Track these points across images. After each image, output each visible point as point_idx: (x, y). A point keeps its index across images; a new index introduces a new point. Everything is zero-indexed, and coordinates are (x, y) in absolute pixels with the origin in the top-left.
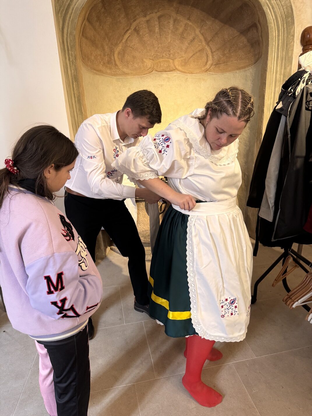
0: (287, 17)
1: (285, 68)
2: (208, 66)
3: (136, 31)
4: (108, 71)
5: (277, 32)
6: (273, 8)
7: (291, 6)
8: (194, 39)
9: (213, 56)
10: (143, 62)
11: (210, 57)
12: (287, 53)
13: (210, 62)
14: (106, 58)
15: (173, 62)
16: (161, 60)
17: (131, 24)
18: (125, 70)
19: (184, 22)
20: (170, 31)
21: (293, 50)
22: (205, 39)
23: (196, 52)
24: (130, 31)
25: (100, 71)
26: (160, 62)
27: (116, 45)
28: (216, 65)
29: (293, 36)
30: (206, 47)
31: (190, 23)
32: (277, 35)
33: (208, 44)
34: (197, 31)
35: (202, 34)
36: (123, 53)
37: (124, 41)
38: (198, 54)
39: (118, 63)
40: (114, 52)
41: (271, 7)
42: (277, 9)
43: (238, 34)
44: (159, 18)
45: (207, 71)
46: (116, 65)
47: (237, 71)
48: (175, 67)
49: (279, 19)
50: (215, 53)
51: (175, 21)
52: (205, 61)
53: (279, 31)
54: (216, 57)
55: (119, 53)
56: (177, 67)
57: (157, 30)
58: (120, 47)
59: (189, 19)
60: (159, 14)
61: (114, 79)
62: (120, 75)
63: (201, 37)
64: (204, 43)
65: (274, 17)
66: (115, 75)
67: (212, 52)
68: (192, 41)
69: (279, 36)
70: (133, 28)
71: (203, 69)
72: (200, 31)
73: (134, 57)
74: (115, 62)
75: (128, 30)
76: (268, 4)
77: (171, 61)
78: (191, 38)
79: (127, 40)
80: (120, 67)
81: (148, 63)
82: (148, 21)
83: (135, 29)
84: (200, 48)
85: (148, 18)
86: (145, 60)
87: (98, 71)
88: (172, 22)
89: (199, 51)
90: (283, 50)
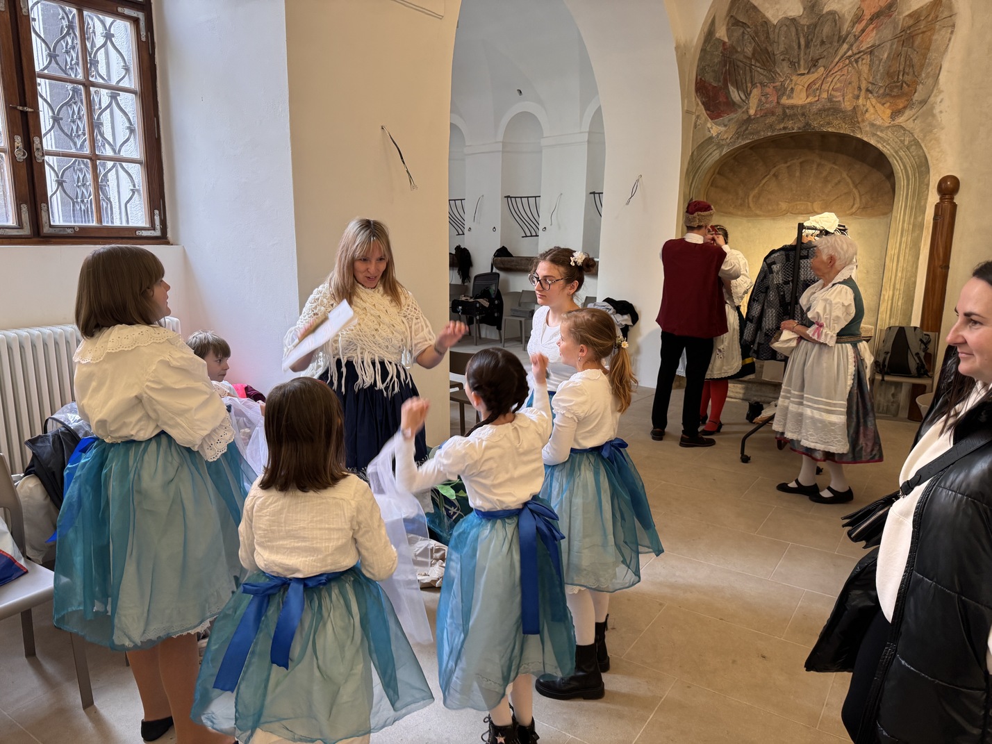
0: (919, 167)
1: (915, 218)
2: (854, 210)
3: (776, 176)
4: (740, 213)
5: (905, 181)
6: (901, 159)
7: (925, 155)
8: (839, 182)
9: (861, 200)
10: (778, 204)
11: (858, 200)
12: (919, 201)
13: (856, 206)
14: (739, 201)
15: (812, 205)
16: (798, 203)
17: (770, 171)
18: (758, 212)
19: (828, 166)
20: (812, 175)
21: (927, 199)
22: (853, 182)
23: (841, 196)
24: (768, 177)
25: (730, 213)
26: (796, 205)
27: (753, 189)
28: (862, 208)
29: (928, 185)
30: (854, 190)
31: (836, 167)
32: (905, 184)
33: (856, 186)
34: (845, 175)
35: (850, 177)
36: (757, 197)
37: (761, 185)
38: (843, 197)
39: (751, 205)
40: (749, 196)
41: (898, 158)
42: (906, 160)
43: (884, 178)
44: (801, 163)
45: (852, 214)
46: (749, 207)
47: (882, 217)
48: (813, 209)
49: (909, 169)
50: (863, 197)
51: (819, 165)
52: (851, 204)
53: (908, 180)
54: (864, 201)
55: (754, 197)
56: (816, 210)
57: (798, 174)
58: (756, 191)
59: (834, 163)
60: (801, 160)
61: (744, 220)
62: (751, 216)
63: (849, 180)
64: (851, 186)
65: (902, 168)
66: (746, 216)
67: (860, 196)
68: (836, 184)
69: (908, 185)
70: (772, 173)
71: (848, 212)
72: (847, 175)
73: (769, 200)
74: (748, 204)
75: (766, 176)
76: (896, 156)
77: (809, 204)
78: (836, 181)
79: (764, 184)
80: (753, 209)
81: (784, 206)
82: (788, 167)
83: (774, 175)
84: (846, 191)
85: (788, 164)
86: (780, 203)
87: (726, 213)
88: (815, 166)
89: (845, 194)
90: (913, 199)
